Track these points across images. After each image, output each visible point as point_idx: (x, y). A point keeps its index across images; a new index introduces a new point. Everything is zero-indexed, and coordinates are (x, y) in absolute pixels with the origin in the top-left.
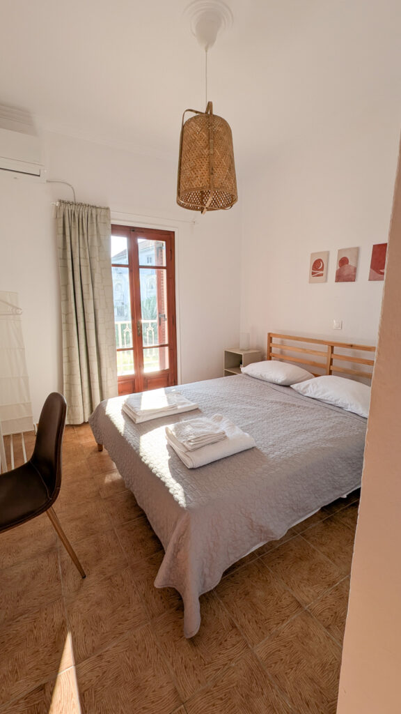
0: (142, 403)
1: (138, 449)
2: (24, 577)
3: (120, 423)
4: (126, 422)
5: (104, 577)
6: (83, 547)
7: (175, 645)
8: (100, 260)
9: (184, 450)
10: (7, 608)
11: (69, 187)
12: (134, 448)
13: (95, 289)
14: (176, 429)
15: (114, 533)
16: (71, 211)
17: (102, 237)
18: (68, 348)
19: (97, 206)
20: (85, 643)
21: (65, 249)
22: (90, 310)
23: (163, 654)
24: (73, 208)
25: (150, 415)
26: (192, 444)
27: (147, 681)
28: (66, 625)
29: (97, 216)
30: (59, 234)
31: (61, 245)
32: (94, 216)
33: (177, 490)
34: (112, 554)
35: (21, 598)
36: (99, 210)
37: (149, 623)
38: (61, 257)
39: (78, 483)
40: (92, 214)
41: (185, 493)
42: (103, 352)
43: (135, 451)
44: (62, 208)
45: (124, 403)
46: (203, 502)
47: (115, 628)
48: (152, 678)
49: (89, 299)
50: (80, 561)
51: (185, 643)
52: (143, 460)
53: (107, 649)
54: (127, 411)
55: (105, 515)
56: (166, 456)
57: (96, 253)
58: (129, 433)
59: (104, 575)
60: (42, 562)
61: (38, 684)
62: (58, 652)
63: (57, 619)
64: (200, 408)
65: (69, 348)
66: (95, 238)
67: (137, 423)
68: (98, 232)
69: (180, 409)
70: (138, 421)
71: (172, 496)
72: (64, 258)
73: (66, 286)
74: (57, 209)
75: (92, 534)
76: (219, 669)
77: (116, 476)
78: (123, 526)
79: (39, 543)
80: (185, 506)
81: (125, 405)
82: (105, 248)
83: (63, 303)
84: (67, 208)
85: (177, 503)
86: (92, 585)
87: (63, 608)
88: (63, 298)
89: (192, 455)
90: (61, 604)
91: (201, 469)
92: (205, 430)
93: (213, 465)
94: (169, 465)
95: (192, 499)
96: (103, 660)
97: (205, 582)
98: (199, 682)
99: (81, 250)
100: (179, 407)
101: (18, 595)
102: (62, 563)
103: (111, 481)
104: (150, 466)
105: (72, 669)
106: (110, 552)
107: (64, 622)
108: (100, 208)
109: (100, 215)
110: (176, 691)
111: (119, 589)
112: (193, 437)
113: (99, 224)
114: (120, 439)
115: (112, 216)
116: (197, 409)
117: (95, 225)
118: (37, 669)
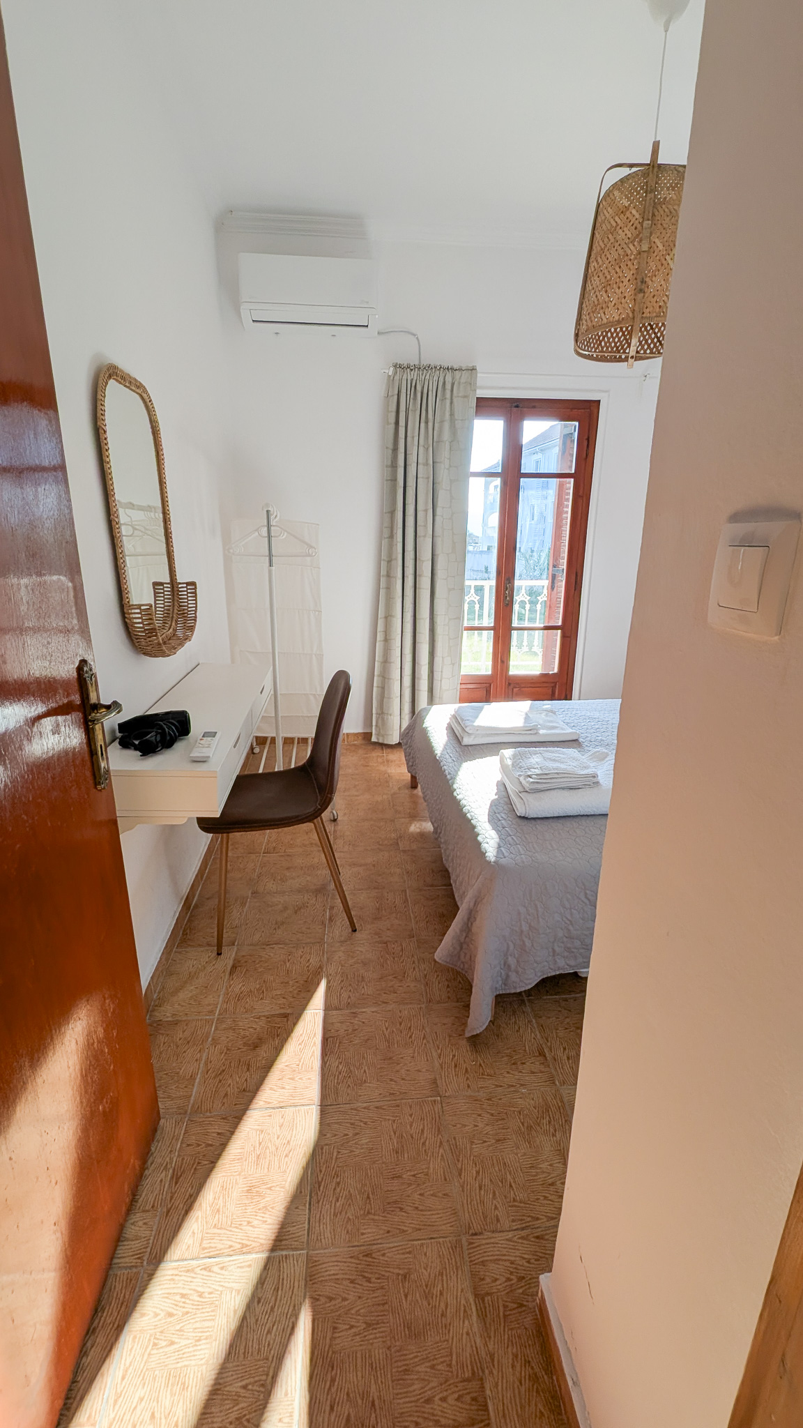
0: (480, 716)
1: (454, 778)
2: (286, 908)
3: (439, 739)
4: (449, 740)
5: (378, 940)
6: (360, 899)
7: (450, 1040)
8: (450, 466)
9: (518, 788)
10: (263, 932)
11: (412, 337)
12: (449, 777)
13: (437, 518)
14: (514, 756)
15: (406, 895)
16: (412, 380)
17: (458, 424)
18: (386, 618)
19: (455, 367)
20: (340, 995)
21: (395, 449)
22: (425, 555)
23: (431, 1042)
24: (414, 375)
25: (488, 735)
26: (531, 780)
27: (402, 1058)
28: (322, 970)
29: (453, 385)
30: (388, 424)
31: (391, 446)
32: (448, 386)
33: (489, 840)
34: (396, 918)
35: (279, 928)
36: (457, 374)
37: (423, 1006)
38: (389, 463)
39: (372, 823)
40: (444, 383)
41: (499, 845)
42: (440, 630)
43: (448, 781)
44: (397, 378)
45: (453, 713)
46: (523, 862)
47: (379, 994)
48: (409, 1058)
49: (425, 536)
50: (352, 913)
51: (464, 1043)
52: (455, 794)
53: (364, 1010)
54: (455, 726)
55: (398, 871)
56: (491, 794)
57: (444, 454)
58: (447, 756)
59: (379, 937)
60: (309, 899)
61: (282, 1011)
62: (308, 991)
63: (314, 961)
64: (581, 740)
65: (388, 617)
66: (447, 425)
67: (464, 743)
68: (452, 415)
69: (543, 735)
70: (466, 741)
71: (479, 844)
72: (394, 466)
73: (392, 513)
74: (391, 380)
75: (375, 888)
76: (501, 1086)
77: (428, 827)
78: (420, 890)
79: (308, 878)
80: (493, 859)
81: (455, 717)
82: (461, 446)
83: (385, 542)
84: (405, 377)
85: (483, 854)
86: (362, 942)
87: (323, 953)
88: (386, 533)
89: (529, 798)
90: (322, 949)
91: (539, 821)
92: (563, 766)
93: (561, 821)
94: (491, 806)
95: (506, 854)
96: (357, 1019)
97: (508, 976)
98: (469, 1086)
99: (421, 449)
100: (541, 732)
101: (276, 923)
102: (332, 908)
103: (418, 830)
104: (463, 802)
105: (321, 1014)
106: (394, 915)
107: (320, 967)
108: (460, 370)
109: (459, 383)
110: (435, 1082)
111: (394, 959)
112: (538, 772)
113: (455, 400)
114: (435, 763)
115: (479, 382)
116: (576, 740)
117: (448, 402)
118: (284, 998)
